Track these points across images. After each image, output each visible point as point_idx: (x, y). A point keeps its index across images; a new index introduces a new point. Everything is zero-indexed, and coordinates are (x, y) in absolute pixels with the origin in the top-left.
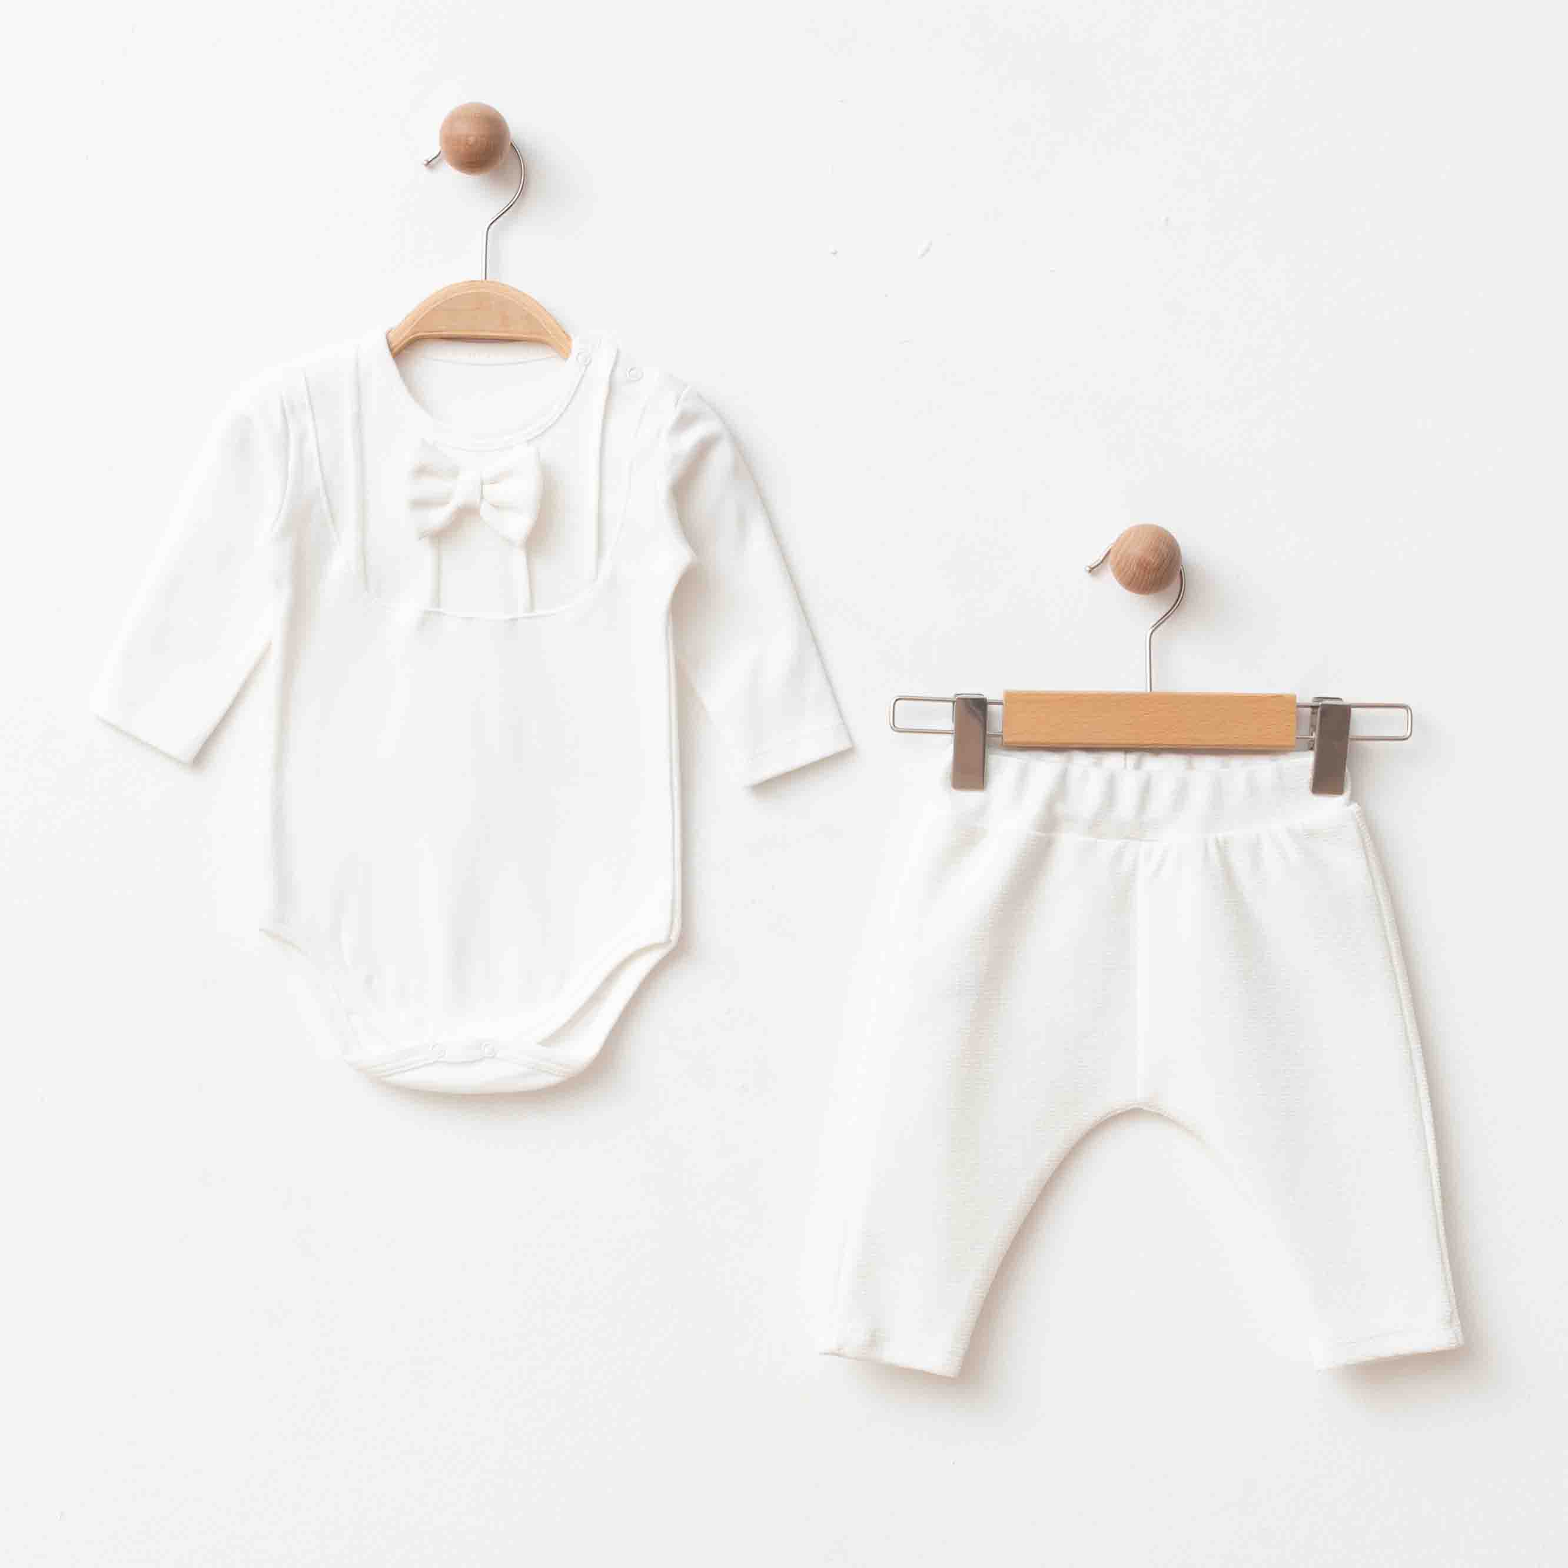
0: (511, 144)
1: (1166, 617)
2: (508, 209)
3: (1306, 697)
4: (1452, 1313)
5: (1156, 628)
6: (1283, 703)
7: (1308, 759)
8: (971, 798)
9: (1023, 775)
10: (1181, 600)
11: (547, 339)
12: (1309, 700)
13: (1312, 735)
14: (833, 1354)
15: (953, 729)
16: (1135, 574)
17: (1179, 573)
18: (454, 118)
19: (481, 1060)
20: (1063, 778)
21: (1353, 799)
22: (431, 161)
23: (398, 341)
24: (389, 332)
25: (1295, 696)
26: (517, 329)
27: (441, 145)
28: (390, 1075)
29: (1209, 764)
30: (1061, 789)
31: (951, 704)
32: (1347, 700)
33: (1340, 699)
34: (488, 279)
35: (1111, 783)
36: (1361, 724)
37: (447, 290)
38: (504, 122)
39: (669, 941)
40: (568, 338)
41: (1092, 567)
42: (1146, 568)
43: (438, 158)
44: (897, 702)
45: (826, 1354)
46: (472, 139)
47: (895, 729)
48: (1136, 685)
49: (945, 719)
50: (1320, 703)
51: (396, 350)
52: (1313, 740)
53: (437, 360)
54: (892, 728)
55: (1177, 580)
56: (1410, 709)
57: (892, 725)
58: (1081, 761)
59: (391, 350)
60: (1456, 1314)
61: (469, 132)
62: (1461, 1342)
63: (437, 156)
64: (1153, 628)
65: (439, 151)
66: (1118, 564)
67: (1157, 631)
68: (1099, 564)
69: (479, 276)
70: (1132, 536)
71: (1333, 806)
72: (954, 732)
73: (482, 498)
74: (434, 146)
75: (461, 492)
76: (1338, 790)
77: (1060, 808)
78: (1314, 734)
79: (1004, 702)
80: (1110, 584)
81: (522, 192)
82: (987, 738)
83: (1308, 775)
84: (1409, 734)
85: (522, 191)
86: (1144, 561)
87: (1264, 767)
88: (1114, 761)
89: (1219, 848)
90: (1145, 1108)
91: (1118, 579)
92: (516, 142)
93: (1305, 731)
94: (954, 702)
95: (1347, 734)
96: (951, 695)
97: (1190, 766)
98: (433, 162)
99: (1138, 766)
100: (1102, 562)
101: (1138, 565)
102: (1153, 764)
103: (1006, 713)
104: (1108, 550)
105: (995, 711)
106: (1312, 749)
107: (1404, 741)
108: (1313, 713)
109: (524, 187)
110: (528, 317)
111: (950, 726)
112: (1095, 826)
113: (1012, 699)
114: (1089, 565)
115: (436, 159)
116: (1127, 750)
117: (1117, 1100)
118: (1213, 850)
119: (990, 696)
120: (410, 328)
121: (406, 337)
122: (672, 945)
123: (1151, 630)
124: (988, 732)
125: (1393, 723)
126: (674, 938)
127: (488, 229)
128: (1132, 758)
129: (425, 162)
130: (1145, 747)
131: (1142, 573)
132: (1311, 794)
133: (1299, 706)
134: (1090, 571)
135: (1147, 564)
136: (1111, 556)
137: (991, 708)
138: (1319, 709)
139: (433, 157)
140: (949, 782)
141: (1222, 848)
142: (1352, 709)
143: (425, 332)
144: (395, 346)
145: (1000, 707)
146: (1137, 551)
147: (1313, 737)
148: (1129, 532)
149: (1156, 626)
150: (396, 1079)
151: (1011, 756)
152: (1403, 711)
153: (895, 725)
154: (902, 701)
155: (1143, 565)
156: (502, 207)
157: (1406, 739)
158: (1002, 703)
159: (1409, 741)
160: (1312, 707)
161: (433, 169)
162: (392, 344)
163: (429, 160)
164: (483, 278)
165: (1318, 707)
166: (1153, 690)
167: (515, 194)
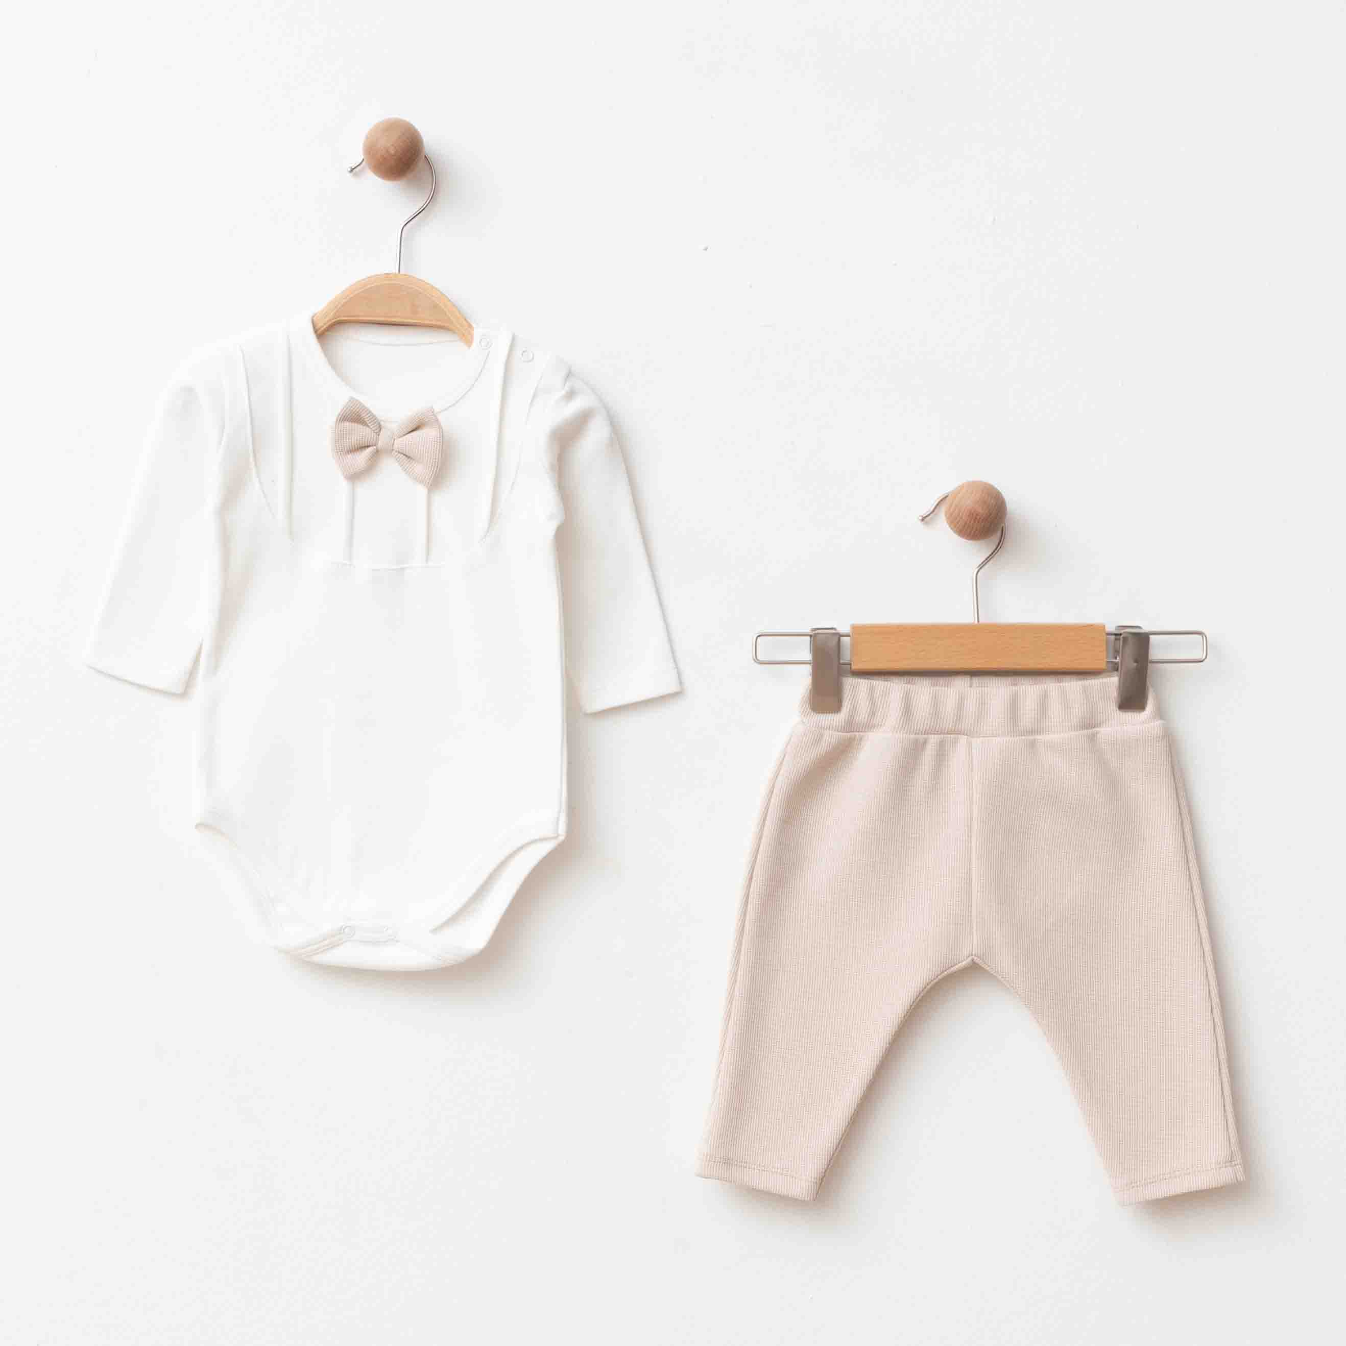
0: (426, 157)
1: (986, 561)
2: (418, 214)
3: (1111, 628)
5: (981, 568)
6: (1095, 632)
11: (451, 326)
13: (1116, 658)
15: (811, 659)
16: (966, 523)
22: (355, 168)
23: (321, 324)
25: (1104, 626)
26: (425, 317)
27: (364, 155)
31: (808, 638)
32: (1146, 628)
33: (1139, 627)
34: (401, 273)
36: (1158, 649)
37: (367, 280)
40: (470, 326)
41: (923, 516)
42: (976, 518)
43: (361, 166)
44: (759, 639)
46: (392, 150)
47: (758, 662)
48: (966, 617)
49: (803, 651)
50: (1122, 631)
51: (319, 332)
54: (754, 660)
56: (1205, 635)
57: (754, 657)
59: (316, 332)
61: (390, 144)
63: (360, 164)
65: (361, 160)
66: (951, 514)
67: (981, 571)
68: (931, 512)
69: (393, 269)
70: (963, 491)
72: (812, 662)
74: (357, 155)
78: (1118, 658)
79: (851, 634)
81: (432, 199)
82: (840, 667)
84: (1204, 657)
85: (432, 196)
86: (974, 511)
91: (952, 526)
92: (430, 156)
94: (811, 636)
95: (1147, 657)
96: (808, 630)
98: (357, 170)
100: (934, 510)
101: (969, 515)
103: (854, 645)
105: (847, 643)
106: (1117, 670)
107: (1199, 663)
108: (1116, 639)
109: (435, 194)
110: (435, 306)
111: (807, 656)
113: (858, 631)
114: (919, 514)
115: (359, 167)
119: (842, 630)
120: (333, 313)
121: (330, 320)
123: (977, 570)
124: (841, 663)
125: (1189, 648)
127: (403, 229)
129: (349, 170)
131: (972, 522)
133: (1106, 634)
134: (923, 520)
135: (977, 515)
137: (844, 640)
138: (1122, 636)
139: (357, 164)
142: (1151, 637)
143: (344, 316)
144: (319, 329)
145: (851, 638)
146: (969, 502)
147: (1117, 661)
149: (982, 566)
152: (1200, 637)
153: (758, 658)
154: (762, 637)
155: (973, 516)
156: (416, 209)
157: (1202, 661)
158: (848, 636)
159: (1204, 662)
160: (1116, 635)
161: (356, 175)
162: (317, 328)
163: (353, 167)
164: (397, 271)
165: (1121, 634)
166: (981, 621)
167: (429, 198)
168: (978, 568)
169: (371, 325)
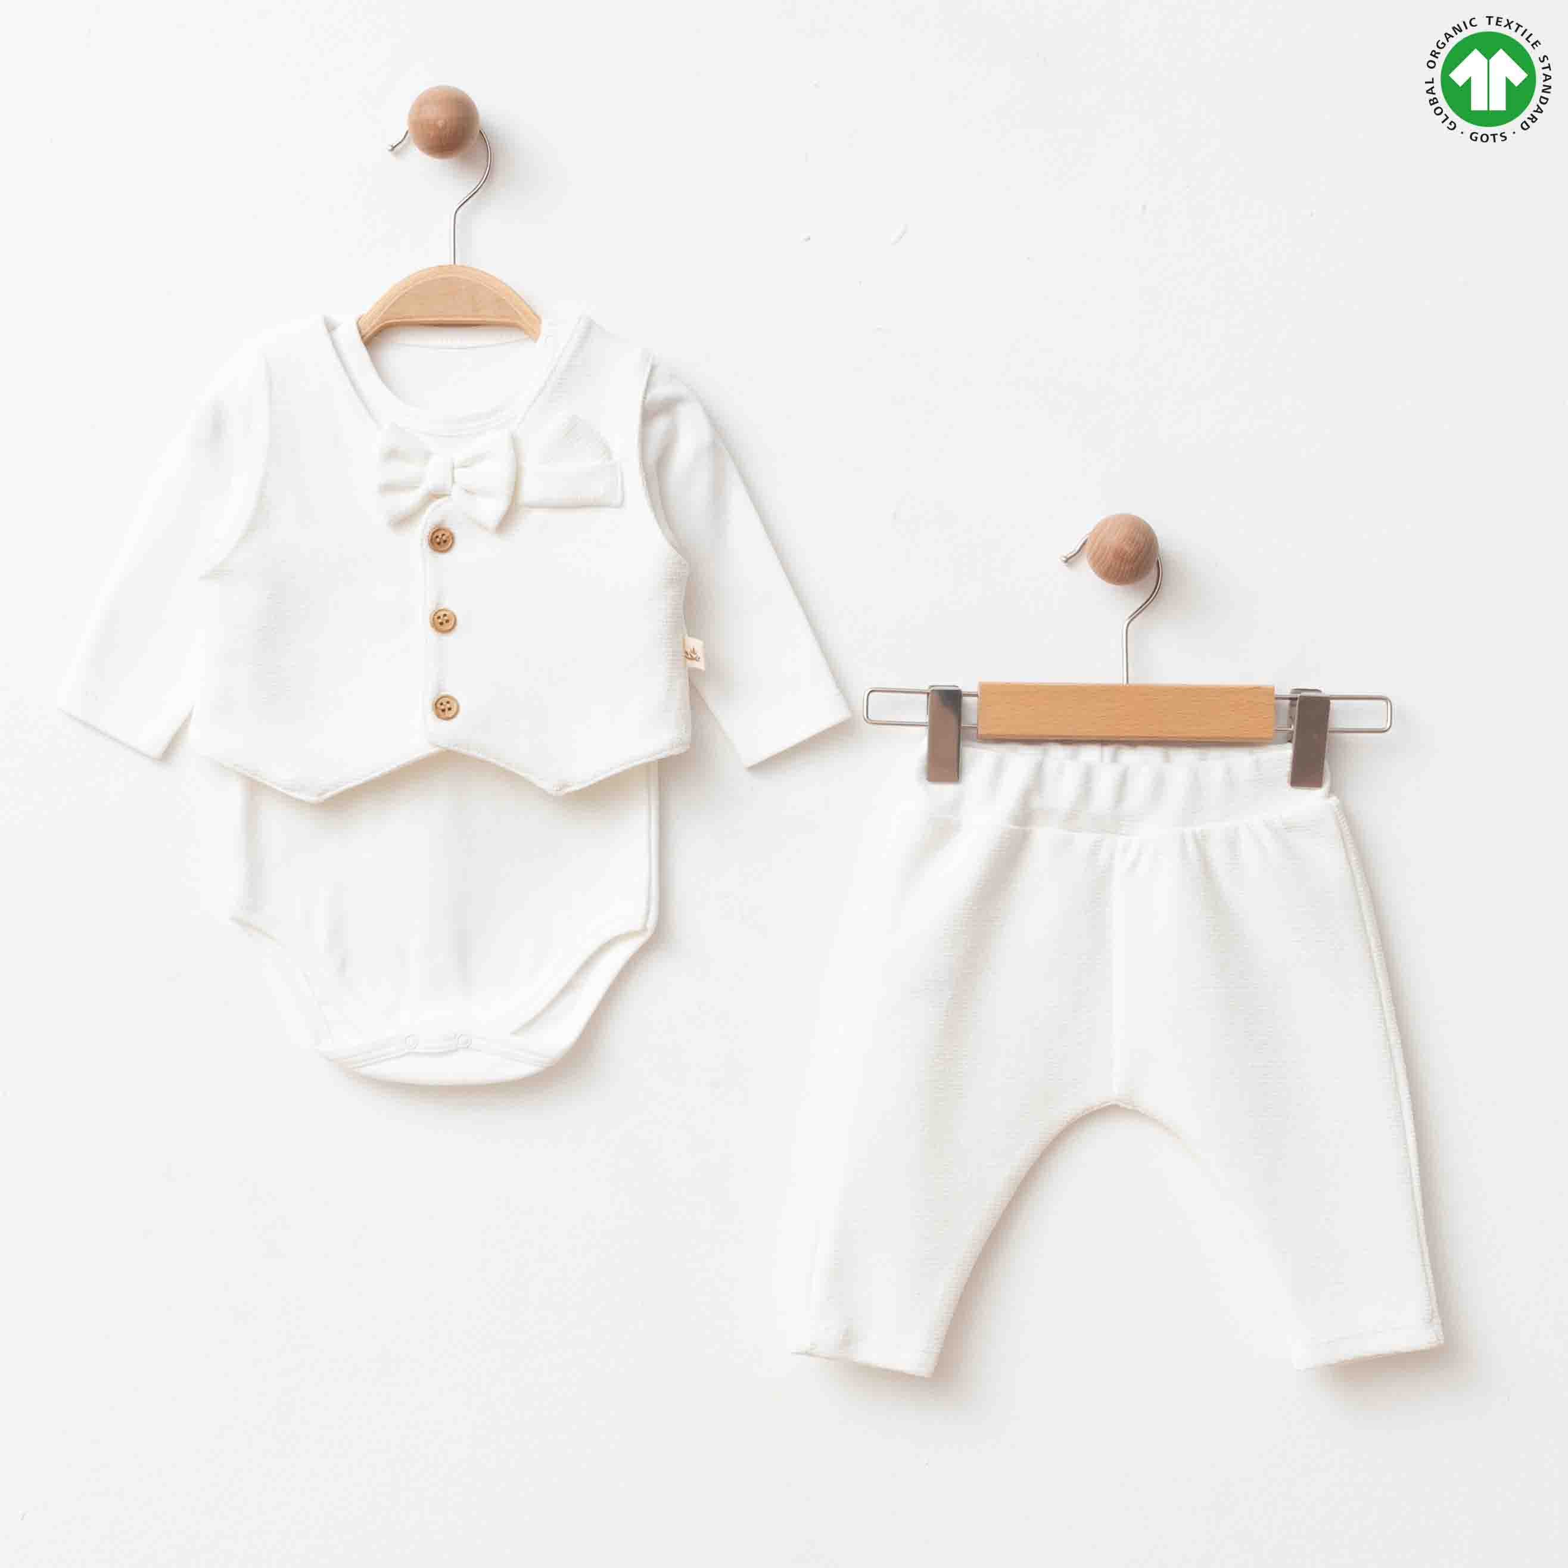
0: (480, 131)
1: (1141, 609)
2: (475, 193)
3: (1285, 689)
4: (1433, 1311)
5: (1132, 620)
6: (1261, 694)
7: (1287, 752)
8: (947, 790)
9: (999, 769)
10: (1157, 593)
11: (518, 322)
12: (1287, 692)
13: (1291, 727)
14: (807, 1353)
15: (927, 720)
16: (1111, 564)
17: (1156, 561)
18: (421, 103)
19: (456, 1050)
20: (1039, 770)
21: (1332, 791)
22: (396, 146)
23: (369, 330)
24: (360, 319)
25: (1274, 687)
26: (487, 312)
28: (363, 1066)
29: (1186, 757)
30: (1037, 781)
31: (926, 695)
32: (1326, 691)
33: (1319, 691)
34: (457, 263)
35: (1088, 777)
36: (1340, 716)
37: (418, 275)
38: (473, 103)
39: (645, 929)
40: (538, 319)
41: (1068, 557)
42: (1123, 559)
43: (404, 142)
44: (871, 694)
45: (797, 1353)
46: (440, 123)
47: (868, 721)
48: (1114, 677)
49: (919, 711)
50: (1299, 695)
51: (366, 338)
52: (1292, 732)
53: (409, 345)
54: (865, 719)
55: (1154, 571)
56: (1390, 701)
57: (866, 717)
58: (1058, 753)
59: (362, 337)
60: (1436, 1314)
61: (438, 115)
62: (1442, 1342)
63: (402, 141)
64: (1131, 618)
65: (405, 132)
66: (1094, 554)
67: (1132, 623)
68: (1075, 555)
69: (447, 260)
70: (1108, 526)
71: (1312, 799)
72: (928, 723)
73: (453, 482)
74: (399, 126)
75: (432, 477)
76: (1317, 783)
77: (1036, 803)
78: (1292, 727)
79: (979, 695)
80: (1086, 572)
81: (487, 178)
82: (961, 730)
83: (1287, 767)
84: (1388, 727)
85: (487, 176)
86: (1121, 551)
87: (1241, 759)
88: (1091, 754)
89: (1196, 841)
90: (1122, 1105)
91: (1095, 569)
92: (485, 131)
93: (1284, 721)
94: (928, 694)
95: (1326, 727)
96: (925, 687)
97: (1167, 759)
98: (398, 147)
99: (1114, 759)
100: (1079, 550)
101: (1114, 556)
102: (1130, 756)
103: (981, 707)
104: (1084, 539)
105: (970, 703)
106: (1290, 741)
107: (1383, 734)
108: (1292, 705)
109: (490, 173)
110: (498, 300)
111: (924, 717)
112: (1072, 819)
113: (988, 691)
114: (1065, 555)
115: (402, 143)
116: (1103, 742)
117: (1095, 1098)
118: (1191, 847)
119: (964, 688)
120: (381, 315)
121: (377, 324)
122: (649, 934)
123: (1127, 622)
124: (962, 725)
125: (1371, 716)
126: (651, 925)
127: (456, 212)
128: (1108, 750)
129: (390, 148)
130: (1121, 739)
131: (1118, 563)
132: (1290, 787)
133: (1277, 698)
134: (1066, 561)
135: (1124, 554)
136: (1087, 547)
137: (966, 700)
138: (1298, 701)
139: (400, 140)
140: (924, 776)
141: (1200, 843)
142: (1331, 701)
143: (394, 319)
144: (367, 333)
145: (976, 698)
146: (1114, 539)
147: (1291, 729)
148: (1106, 521)
149: (1133, 618)
150: (366, 1071)
151: (985, 748)
152: (1384, 703)
153: (870, 717)
154: (876, 693)
155: (1119, 555)
156: (469, 190)
157: (1386, 731)
158: (976, 695)
159: (1388, 733)
160: (1290, 699)
161: (397, 154)
162: (364, 332)
163: (394, 145)
164: (452, 263)
165: (1296, 699)
166: (1130, 682)
167: (483, 179)
168: (1129, 620)
169: (423, 327)
